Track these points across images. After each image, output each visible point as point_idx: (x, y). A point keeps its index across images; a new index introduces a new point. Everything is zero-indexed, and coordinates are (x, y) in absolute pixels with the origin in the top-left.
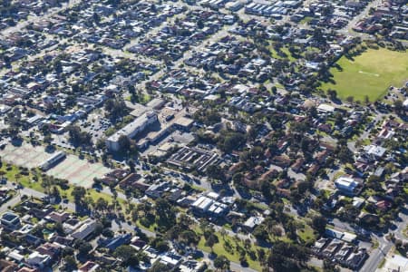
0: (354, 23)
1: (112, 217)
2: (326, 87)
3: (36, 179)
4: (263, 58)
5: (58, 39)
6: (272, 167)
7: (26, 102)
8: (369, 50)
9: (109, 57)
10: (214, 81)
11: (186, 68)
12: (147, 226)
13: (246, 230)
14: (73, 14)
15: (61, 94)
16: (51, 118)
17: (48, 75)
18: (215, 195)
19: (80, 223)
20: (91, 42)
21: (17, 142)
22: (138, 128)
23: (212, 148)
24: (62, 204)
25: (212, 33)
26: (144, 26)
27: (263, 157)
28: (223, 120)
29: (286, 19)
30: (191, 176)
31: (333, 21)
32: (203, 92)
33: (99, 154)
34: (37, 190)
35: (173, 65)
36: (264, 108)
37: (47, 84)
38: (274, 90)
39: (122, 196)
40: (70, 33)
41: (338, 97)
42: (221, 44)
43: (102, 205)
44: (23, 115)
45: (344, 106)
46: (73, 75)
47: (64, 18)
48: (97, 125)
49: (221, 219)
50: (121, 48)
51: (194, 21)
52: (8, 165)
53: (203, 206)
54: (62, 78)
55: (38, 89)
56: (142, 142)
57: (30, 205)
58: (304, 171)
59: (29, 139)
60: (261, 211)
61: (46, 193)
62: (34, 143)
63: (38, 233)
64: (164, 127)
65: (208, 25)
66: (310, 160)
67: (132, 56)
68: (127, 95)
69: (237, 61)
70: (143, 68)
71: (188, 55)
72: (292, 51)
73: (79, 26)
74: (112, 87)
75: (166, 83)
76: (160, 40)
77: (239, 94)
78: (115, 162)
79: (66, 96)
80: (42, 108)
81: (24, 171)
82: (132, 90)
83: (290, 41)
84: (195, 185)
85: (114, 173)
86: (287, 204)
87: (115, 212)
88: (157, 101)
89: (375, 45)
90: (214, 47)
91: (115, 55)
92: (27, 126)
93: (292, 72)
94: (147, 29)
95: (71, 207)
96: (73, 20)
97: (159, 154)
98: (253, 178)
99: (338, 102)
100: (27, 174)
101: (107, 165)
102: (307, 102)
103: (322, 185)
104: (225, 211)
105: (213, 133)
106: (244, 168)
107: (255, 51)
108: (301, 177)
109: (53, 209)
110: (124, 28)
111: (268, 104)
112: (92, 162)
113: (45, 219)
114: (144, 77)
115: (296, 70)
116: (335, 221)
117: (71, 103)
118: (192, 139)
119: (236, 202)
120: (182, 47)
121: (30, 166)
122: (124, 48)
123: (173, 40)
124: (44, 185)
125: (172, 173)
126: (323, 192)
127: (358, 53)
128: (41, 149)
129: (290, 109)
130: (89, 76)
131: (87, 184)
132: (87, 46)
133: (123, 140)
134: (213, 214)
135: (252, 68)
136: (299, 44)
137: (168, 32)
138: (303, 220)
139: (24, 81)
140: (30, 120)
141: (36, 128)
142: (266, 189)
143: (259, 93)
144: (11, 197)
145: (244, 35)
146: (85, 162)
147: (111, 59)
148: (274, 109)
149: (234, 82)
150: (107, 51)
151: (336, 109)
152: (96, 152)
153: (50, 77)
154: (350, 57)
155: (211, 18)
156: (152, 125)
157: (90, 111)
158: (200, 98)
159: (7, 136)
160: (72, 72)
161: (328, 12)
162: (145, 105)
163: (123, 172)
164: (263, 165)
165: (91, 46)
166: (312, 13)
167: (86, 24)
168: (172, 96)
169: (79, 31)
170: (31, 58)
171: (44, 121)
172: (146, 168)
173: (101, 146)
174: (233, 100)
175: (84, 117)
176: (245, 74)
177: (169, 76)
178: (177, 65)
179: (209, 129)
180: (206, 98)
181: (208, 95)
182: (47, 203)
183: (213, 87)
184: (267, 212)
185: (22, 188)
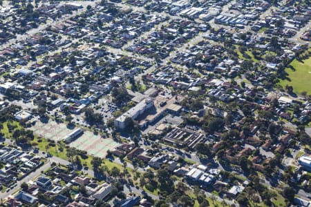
0: (300, 33)
1: (124, 182)
2: (284, 83)
3: (61, 150)
4: (233, 59)
5: (71, 39)
6: (247, 146)
7: (49, 88)
9: (112, 54)
10: (195, 76)
11: (173, 65)
12: (152, 191)
13: (231, 196)
14: (82, 20)
15: (76, 83)
16: (70, 102)
17: (66, 67)
18: (204, 167)
19: (99, 186)
20: (97, 42)
21: (45, 120)
22: (139, 111)
23: (198, 129)
24: (83, 170)
25: (191, 38)
26: (137, 31)
27: (238, 137)
28: (205, 107)
29: (247, 29)
30: (183, 151)
31: (285, 31)
32: (188, 84)
33: (110, 131)
34: (63, 158)
35: (162, 62)
36: (236, 98)
37: (65, 74)
38: (243, 84)
39: (130, 166)
40: (80, 34)
41: (294, 91)
42: (199, 47)
43: (115, 172)
44: (48, 99)
45: (299, 98)
46: (84, 68)
47: (75, 23)
48: (106, 108)
49: (210, 187)
50: (120, 47)
51: (176, 28)
52: (39, 138)
53: (195, 176)
54: (77, 70)
55: (58, 78)
56: (143, 123)
57: (58, 170)
58: (273, 150)
59: (54, 117)
60: (241, 181)
61: (70, 161)
62: (58, 121)
63: (66, 193)
64: (159, 111)
65: (187, 32)
66: (276, 142)
67: (130, 54)
68: (128, 85)
69: (212, 60)
70: (139, 64)
71: (173, 55)
72: (255, 54)
73: (87, 29)
74: (116, 78)
75: (157, 77)
76: (150, 42)
77: (216, 87)
78: (122, 138)
79: (80, 84)
80: (62, 93)
81: (52, 143)
82: (132, 81)
83: (252, 46)
84: (187, 159)
85: (123, 146)
86: (261, 176)
87: (126, 178)
88: (152, 91)
90: (193, 49)
91: (116, 53)
92: (51, 107)
93: (256, 70)
94: (139, 33)
95: (91, 174)
96: (82, 24)
97: (157, 133)
98: (232, 155)
99: (295, 95)
100: (54, 146)
101: (116, 140)
102: (270, 95)
103: (288, 162)
104: (213, 181)
105: (198, 117)
106: (225, 146)
107: (226, 53)
108: (270, 155)
109: (77, 175)
110: (122, 32)
111: (239, 95)
112: (104, 137)
113: (71, 182)
114: (140, 71)
115: (259, 69)
116: (301, 192)
117: (84, 90)
118: (182, 121)
119: (221, 173)
120: (168, 48)
121: (56, 139)
122: (123, 48)
123: (161, 43)
124: (69, 155)
125: (168, 149)
126: (290, 168)
127: (306, 57)
128: (63, 126)
129: (257, 100)
130: (97, 69)
131: (102, 155)
132: (93, 45)
133: (128, 120)
134: (203, 182)
135: (224, 66)
136: (260, 49)
137: (156, 36)
138: (275, 190)
139: (47, 72)
140: (54, 102)
141: (59, 109)
142: (244, 163)
143: (231, 87)
144: (43, 164)
145: (216, 40)
146: (99, 137)
147: (113, 56)
148: (244, 100)
149: (211, 77)
150: (110, 50)
151: (293, 101)
152: (107, 129)
153: (67, 69)
154: (300, 60)
155: (189, 26)
156: (150, 110)
157: (100, 96)
158: (186, 89)
159: (36, 115)
160: (84, 66)
161: (280, 24)
162: (142, 93)
163: (129, 146)
164: (239, 144)
165: (97, 46)
166: (267, 25)
167: (92, 28)
168: (163, 86)
169: (86, 33)
170: (51, 54)
171: (65, 104)
172: (147, 143)
173: (111, 125)
174: (211, 91)
175: (96, 101)
176: (219, 71)
177: (160, 71)
178: (165, 62)
179: (195, 114)
180: (190, 89)
181: (191, 87)
182: (71, 169)
183: (195, 81)
184: (246, 182)
185: (51, 157)
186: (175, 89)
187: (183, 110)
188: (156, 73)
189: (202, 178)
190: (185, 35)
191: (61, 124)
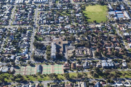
2: (89, 20)
3: (42, 77)
8: (86, 7)
13: (125, 68)
16: (18, 55)
23: (83, 48)
24: (63, 81)
25: (34, 12)
26: (7, 15)
28: (76, 38)
30: (89, 58)
35: (35, 26)
41: (97, 22)
42: (42, 15)
50: (8, 25)
56: (61, 53)
58: (117, 46)
65: (29, 10)
70: (27, 29)
74: (25, 38)
75: (42, 32)
76: (20, 19)
77: (69, 29)
80: (10, 53)
81: (35, 76)
83: (62, 9)
84: (94, 60)
89: (86, 5)
90: (41, 17)
91: (12, 27)
94: (9, 16)
99: (99, 24)
100: (37, 77)
101: (59, 64)
105: (79, 43)
109: (64, 84)
111: (81, 30)
114: (31, 32)
119: (113, 61)
122: (10, 25)
123: (24, 18)
125: (82, 59)
129: (90, 29)
136: (66, 10)
137: (19, 15)
141: (17, 60)
143: (74, 27)
144: (42, 86)
146: (50, 65)
147: (11, 29)
148: (85, 31)
151: (102, 26)
152: (49, 61)
154: (84, 10)
155: (26, 7)
157: (28, 48)
162: (45, 41)
168: (48, 35)
174: (70, 31)
177: (40, 29)
179: (76, 42)
180: (61, 33)
181: (60, 32)
182: (58, 83)
183: (59, 29)
184: (124, 60)
185: (42, 82)
186: (55, 35)
187: (69, 42)
188: (39, 31)
189: (110, 65)
190: (30, 12)
191: (27, 66)
